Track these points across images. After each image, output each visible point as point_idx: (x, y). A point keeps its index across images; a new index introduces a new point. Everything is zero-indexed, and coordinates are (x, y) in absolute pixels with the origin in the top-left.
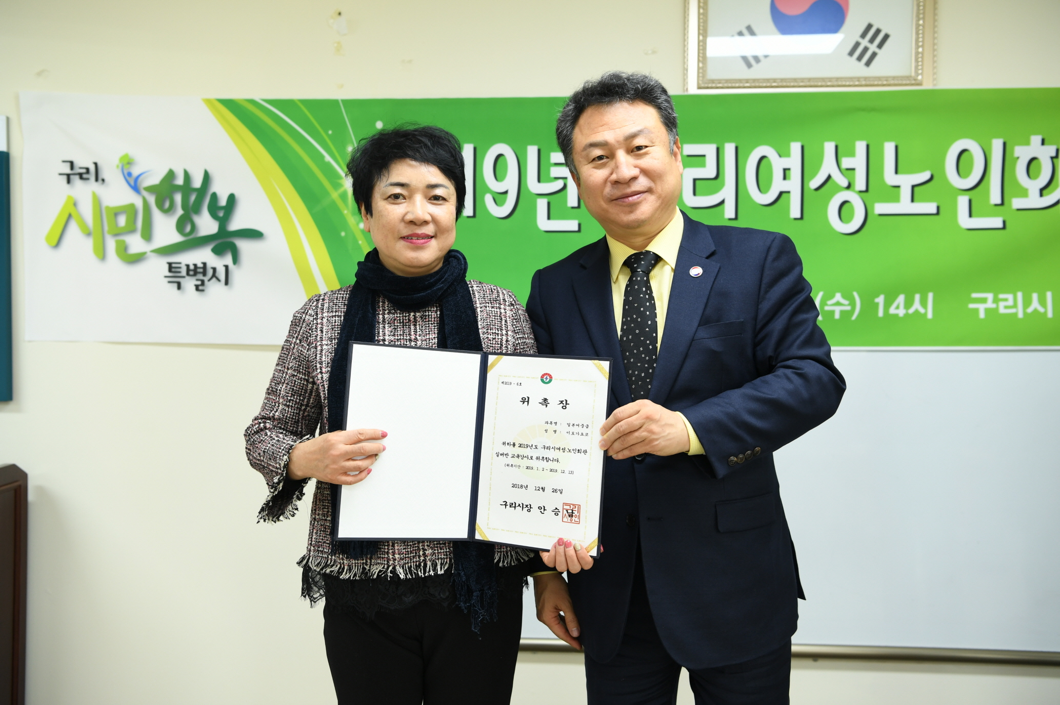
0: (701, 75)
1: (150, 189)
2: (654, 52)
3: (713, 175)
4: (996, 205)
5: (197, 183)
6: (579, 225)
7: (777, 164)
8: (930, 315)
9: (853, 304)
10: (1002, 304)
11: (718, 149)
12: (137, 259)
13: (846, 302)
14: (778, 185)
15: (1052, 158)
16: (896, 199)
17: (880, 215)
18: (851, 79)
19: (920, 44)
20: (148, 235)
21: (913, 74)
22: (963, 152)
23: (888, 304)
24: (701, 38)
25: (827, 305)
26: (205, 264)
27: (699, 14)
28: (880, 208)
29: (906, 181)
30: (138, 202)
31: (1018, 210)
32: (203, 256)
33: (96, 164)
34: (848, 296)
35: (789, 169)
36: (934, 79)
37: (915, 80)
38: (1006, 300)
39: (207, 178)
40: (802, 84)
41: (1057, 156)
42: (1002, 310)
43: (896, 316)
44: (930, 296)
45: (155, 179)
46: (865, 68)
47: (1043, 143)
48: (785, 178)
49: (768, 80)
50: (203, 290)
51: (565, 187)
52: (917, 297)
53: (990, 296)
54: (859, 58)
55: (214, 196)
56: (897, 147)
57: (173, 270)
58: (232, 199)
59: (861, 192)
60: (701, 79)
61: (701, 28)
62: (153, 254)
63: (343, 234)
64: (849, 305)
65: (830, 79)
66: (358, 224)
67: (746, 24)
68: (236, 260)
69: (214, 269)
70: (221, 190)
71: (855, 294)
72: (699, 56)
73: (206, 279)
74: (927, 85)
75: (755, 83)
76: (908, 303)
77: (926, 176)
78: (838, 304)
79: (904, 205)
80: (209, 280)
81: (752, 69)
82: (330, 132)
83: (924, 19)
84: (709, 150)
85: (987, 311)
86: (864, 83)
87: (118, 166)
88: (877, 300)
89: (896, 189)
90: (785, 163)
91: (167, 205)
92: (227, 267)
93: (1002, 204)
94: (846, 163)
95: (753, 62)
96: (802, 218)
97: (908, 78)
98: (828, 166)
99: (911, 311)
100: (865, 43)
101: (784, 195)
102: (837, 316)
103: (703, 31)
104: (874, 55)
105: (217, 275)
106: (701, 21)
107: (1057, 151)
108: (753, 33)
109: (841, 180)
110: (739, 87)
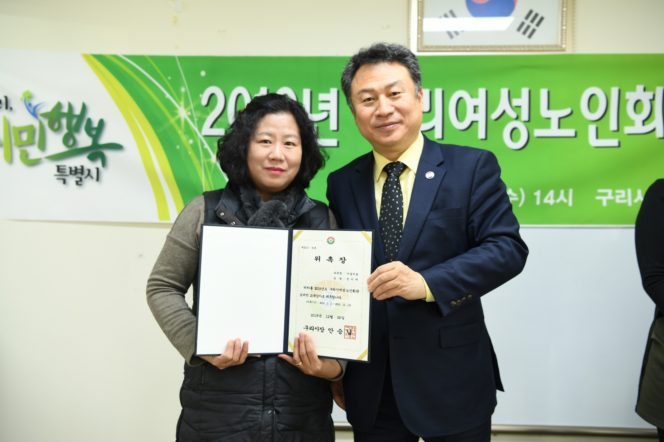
0: (419, 43)
1: (45, 115)
2: (388, 27)
4: (614, 131)
5: (77, 111)
6: (338, 143)
7: (470, 103)
8: (570, 204)
9: (519, 196)
10: (618, 197)
11: (431, 93)
12: (35, 163)
14: (470, 116)
15: (651, 100)
16: (548, 126)
17: (538, 137)
18: (519, 46)
19: (564, 24)
20: (43, 146)
21: (559, 43)
22: (592, 95)
23: (543, 196)
24: (420, 18)
26: (82, 167)
27: (418, 2)
28: (538, 132)
29: (554, 115)
30: (36, 124)
31: (629, 134)
32: (82, 161)
33: (6, 97)
34: (516, 191)
35: (477, 106)
36: (573, 47)
37: (561, 47)
38: (620, 194)
39: (84, 108)
40: (486, 50)
41: (654, 99)
42: (618, 201)
43: (548, 204)
44: (571, 191)
45: (48, 108)
46: (528, 40)
47: (645, 90)
48: (475, 112)
49: (464, 47)
50: (81, 185)
51: (328, 117)
52: (562, 192)
53: (610, 191)
54: (524, 33)
55: (89, 121)
56: (549, 92)
57: (61, 171)
58: (102, 123)
59: (525, 122)
60: (419, 45)
61: (420, 11)
62: (46, 160)
63: (178, 147)
64: (517, 197)
65: (505, 47)
66: (188, 140)
67: (449, 9)
68: (104, 164)
69: (89, 171)
70: (94, 116)
71: (522, 190)
72: (418, 30)
73: (83, 177)
74: (569, 51)
75: (455, 48)
76: (556, 196)
77: (568, 111)
79: (553, 131)
80: (86, 177)
81: (453, 39)
82: (169, 78)
83: (566, 7)
85: (608, 201)
86: (527, 49)
87: (21, 99)
88: (535, 194)
89: (548, 120)
90: (475, 102)
91: (56, 126)
92: (98, 169)
93: (618, 130)
94: (515, 102)
95: (454, 34)
96: (486, 139)
97: (556, 46)
98: (503, 105)
99: (558, 201)
100: (528, 22)
101: (474, 124)
103: (421, 14)
104: (534, 31)
105: (91, 174)
107: (654, 96)
108: (454, 15)
109: (512, 114)
110: (445, 51)
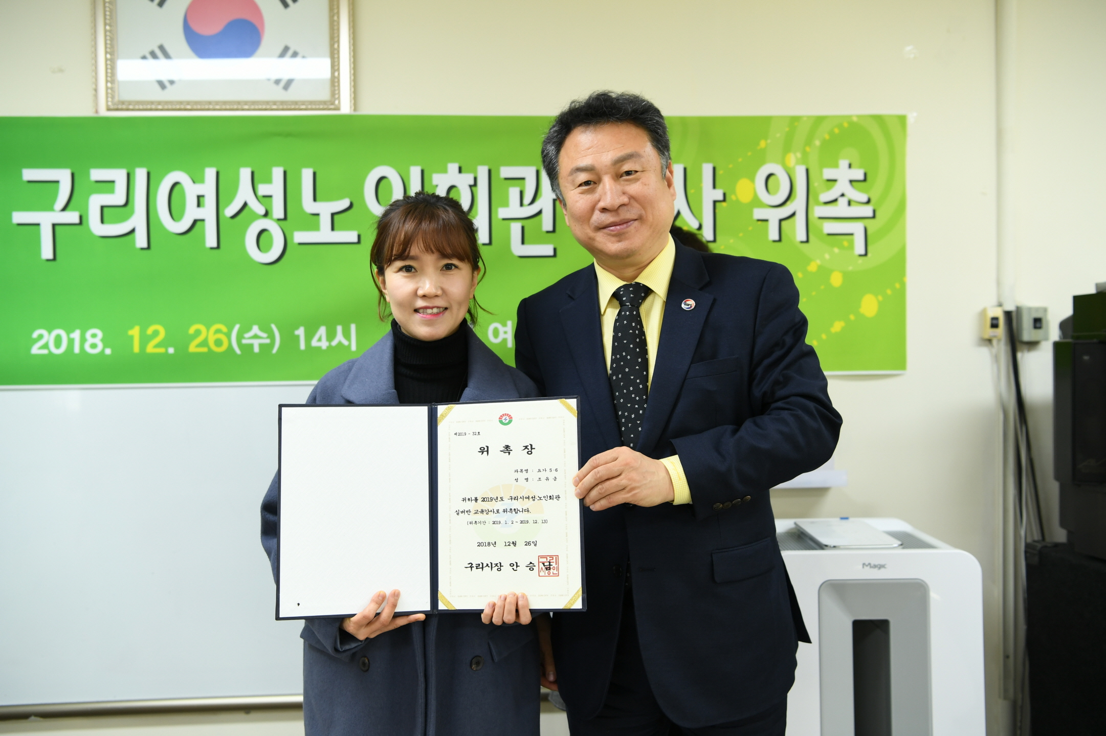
0: (110, 95)
2: (61, 70)
3: (122, 201)
7: (191, 190)
9: (271, 336)
11: (128, 175)
13: (265, 335)
14: (191, 213)
15: (471, 186)
16: (316, 227)
17: (300, 244)
18: (267, 103)
19: (336, 68)
21: (329, 98)
22: (381, 179)
23: (309, 336)
24: (109, 57)
25: (244, 338)
27: (106, 31)
28: (300, 237)
29: (325, 209)
34: (265, 328)
35: (203, 196)
36: (353, 104)
37: (331, 104)
40: (218, 107)
41: (475, 184)
43: (319, 348)
44: (353, 327)
46: (283, 92)
47: (460, 170)
48: (199, 205)
49: (181, 103)
52: (339, 329)
56: (314, 174)
59: (279, 220)
60: (110, 99)
61: (108, 46)
64: (268, 338)
65: (246, 103)
67: (159, 43)
71: (273, 326)
72: (107, 76)
74: (346, 108)
75: (168, 105)
76: (331, 336)
77: (345, 204)
78: (256, 337)
79: (324, 234)
81: (166, 91)
83: (338, 43)
84: (119, 175)
86: (280, 107)
88: (297, 332)
89: (315, 217)
90: (199, 189)
94: (263, 189)
95: (167, 84)
96: (218, 247)
97: (325, 103)
98: (244, 193)
99: (334, 343)
100: (281, 65)
101: (198, 224)
102: (256, 349)
103: (112, 50)
104: (291, 80)
106: (108, 38)
107: (475, 179)
108: (167, 56)
109: (257, 207)
110: (151, 110)
